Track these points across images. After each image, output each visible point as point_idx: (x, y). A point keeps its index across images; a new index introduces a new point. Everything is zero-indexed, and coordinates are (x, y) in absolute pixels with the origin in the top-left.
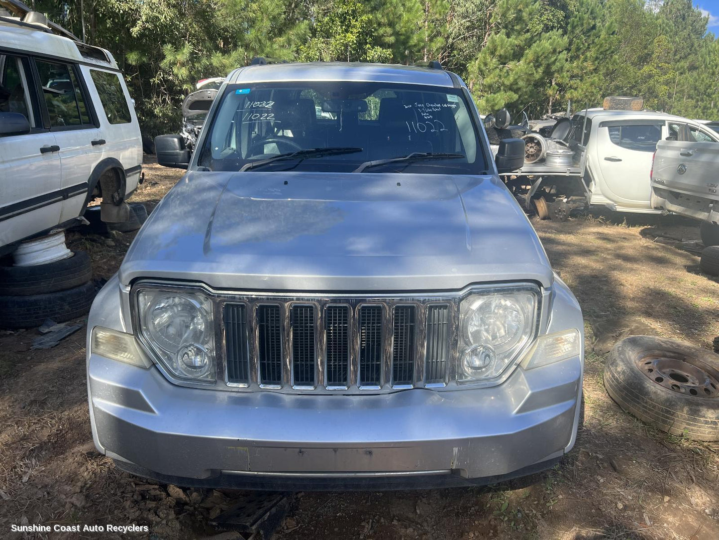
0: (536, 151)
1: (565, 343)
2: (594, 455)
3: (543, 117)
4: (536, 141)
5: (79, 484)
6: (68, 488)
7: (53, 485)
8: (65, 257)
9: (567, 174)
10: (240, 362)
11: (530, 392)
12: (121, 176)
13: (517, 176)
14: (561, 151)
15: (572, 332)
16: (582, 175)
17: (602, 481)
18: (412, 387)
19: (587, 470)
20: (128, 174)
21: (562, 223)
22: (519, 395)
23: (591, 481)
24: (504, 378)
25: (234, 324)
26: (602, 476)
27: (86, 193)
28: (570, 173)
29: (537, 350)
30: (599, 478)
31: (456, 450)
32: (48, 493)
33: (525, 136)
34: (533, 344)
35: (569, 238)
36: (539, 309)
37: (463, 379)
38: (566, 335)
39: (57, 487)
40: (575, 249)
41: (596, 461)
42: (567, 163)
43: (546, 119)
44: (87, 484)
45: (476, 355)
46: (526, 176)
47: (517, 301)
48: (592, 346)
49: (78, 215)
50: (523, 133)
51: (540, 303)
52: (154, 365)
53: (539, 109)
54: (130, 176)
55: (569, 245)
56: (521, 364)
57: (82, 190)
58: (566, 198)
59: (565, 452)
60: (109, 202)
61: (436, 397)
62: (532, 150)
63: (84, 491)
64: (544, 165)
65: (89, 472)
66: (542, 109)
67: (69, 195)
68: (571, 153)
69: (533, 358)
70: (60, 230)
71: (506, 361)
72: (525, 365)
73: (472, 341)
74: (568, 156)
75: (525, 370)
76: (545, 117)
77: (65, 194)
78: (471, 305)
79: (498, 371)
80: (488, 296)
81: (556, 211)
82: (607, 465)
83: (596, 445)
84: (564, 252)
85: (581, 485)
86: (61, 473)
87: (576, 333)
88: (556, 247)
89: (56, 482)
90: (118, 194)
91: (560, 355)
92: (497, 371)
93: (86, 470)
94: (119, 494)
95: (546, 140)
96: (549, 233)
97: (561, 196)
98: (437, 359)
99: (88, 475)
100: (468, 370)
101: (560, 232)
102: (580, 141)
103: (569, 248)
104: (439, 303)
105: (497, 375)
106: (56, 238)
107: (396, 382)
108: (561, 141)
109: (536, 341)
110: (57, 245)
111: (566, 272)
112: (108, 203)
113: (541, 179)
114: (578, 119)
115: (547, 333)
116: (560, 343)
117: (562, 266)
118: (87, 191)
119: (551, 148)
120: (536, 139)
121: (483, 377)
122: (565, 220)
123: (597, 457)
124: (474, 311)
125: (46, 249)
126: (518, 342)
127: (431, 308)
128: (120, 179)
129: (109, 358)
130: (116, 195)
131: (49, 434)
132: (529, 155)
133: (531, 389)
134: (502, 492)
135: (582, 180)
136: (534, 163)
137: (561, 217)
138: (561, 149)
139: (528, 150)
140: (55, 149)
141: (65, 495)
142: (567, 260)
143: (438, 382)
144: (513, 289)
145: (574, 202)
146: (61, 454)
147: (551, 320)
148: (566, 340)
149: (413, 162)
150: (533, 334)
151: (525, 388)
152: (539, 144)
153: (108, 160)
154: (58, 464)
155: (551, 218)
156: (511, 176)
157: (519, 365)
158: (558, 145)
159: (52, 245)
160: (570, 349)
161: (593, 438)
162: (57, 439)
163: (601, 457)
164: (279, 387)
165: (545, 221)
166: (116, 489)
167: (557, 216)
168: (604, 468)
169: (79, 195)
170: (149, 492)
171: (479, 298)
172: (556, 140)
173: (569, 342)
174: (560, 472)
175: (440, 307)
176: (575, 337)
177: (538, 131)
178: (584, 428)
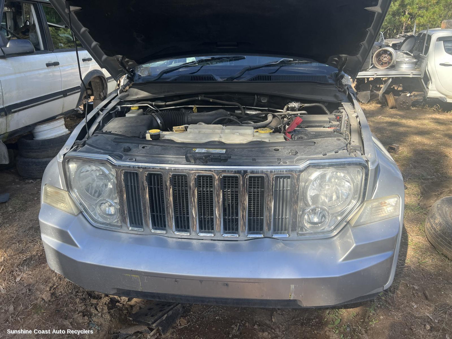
0: (388, 60)
1: (389, 206)
2: (411, 286)
3: (396, 37)
4: (388, 53)
5: (50, 285)
6: (42, 287)
7: (34, 285)
8: (64, 134)
9: (411, 76)
10: (137, 213)
11: (355, 245)
12: (104, 81)
13: (373, 78)
14: (407, 59)
15: (394, 198)
16: (422, 76)
17: (415, 306)
18: (262, 236)
19: (404, 297)
20: (109, 81)
21: (405, 111)
22: (345, 246)
23: (407, 306)
24: (335, 233)
25: (131, 186)
26: (416, 303)
27: (80, 93)
28: (413, 75)
29: (363, 212)
30: (413, 304)
31: (292, 286)
32: (30, 290)
33: (381, 49)
34: (360, 207)
35: (409, 122)
36: (366, 180)
37: (303, 231)
38: (389, 200)
39: (36, 286)
40: (412, 130)
41: (413, 291)
42: (411, 68)
43: (399, 38)
44: (55, 285)
45: (315, 214)
46: (380, 78)
47: (348, 173)
48: (418, 201)
49: (75, 107)
50: (379, 47)
51: (367, 175)
52: (81, 212)
53: (395, 31)
54: (110, 81)
55: (408, 127)
56: (351, 222)
57: (77, 91)
58: (409, 93)
59: (384, 289)
60: (98, 98)
61: (280, 245)
62: (385, 59)
63: (52, 290)
64: (394, 70)
65: (57, 277)
66: (397, 31)
67: (68, 94)
68: (415, 60)
69: (360, 217)
70: (62, 116)
71: (339, 218)
72: (353, 223)
73: (310, 203)
74: (413, 63)
75: (353, 227)
76: (398, 36)
77: (65, 93)
78: (309, 176)
79: (331, 227)
80: (324, 169)
81: (401, 103)
82: (421, 295)
83: (414, 278)
84: (403, 132)
85: (399, 309)
86: (41, 276)
87: (397, 198)
88: (398, 128)
89: (36, 283)
90: (103, 93)
91: (382, 215)
92: (329, 226)
93: (55, 275)
94: (74, 293)
95: (396, 52)
96: (394, 118)
97: (406, 92)
98: (282, 216)
99: (56, 279)
100: (308, 225)
101: (403, 117)
102: (422, 52)
103: (408, 129)
104: (283, 174)
105: (330, 229)
106: (58, 122)
107: (251, 232)
108: (407, 52)
109: (363, 204)
110: (59, 127)
111: (404, 147)
112: (97, 100)
113: (391, 80)
114: (421, 36)
115: (372, 198)
116: (384, 206)
117: (401, 142)
118: (81, 91)
119: (399, 57)
120: (389, 51)
121: (319, 230)
122: (408, 108)
123: (414, 288)
124: (311, 181)
125: (52, 129)
126: (348, 205)
127: (277, 178)
128: (103, 84)
129: (53, 206)
130: (102, 94)
131: (37, 250)
132: (383, 62)
133: (356, 243)
134: (337, 310)
135: (422, 80)
136: (386, 68)
137: (405, 107)
138: (407, 58)
139: (382, 60)
140: (56, 64)
141: (40, 292)
142: (405, 138)
143: (284, 233)
144: (344, 164)
145: (415, 96)
146: (43, 264)
147: (377, 188)
148: (389, 204)
149: (282, 66)
150: (361, 199)
151: (351, 241)
152: (390, 54)
153: (94, 72)
154: (40, 270)
155: (397, 107)
156: (369, 78)
157: (348, 223)
158: (405, 55)
159: (56, 126)
160: (391, 211)
161: (412, 272)
162: (43, 253)
163: (416, 288)
164: (164, 232)
165: (393, 109)
166: (73, 289)
167: (402, 106)
168: (419, 297)
169: (74, 95)
170: (94, 292)
171: (316, 171)
172: (404, 52)
173: (392, 206)
174: (384, 298)
175: (284, 177)
176: (397, 201)
177: (391, 46)
178: (406, 264)
